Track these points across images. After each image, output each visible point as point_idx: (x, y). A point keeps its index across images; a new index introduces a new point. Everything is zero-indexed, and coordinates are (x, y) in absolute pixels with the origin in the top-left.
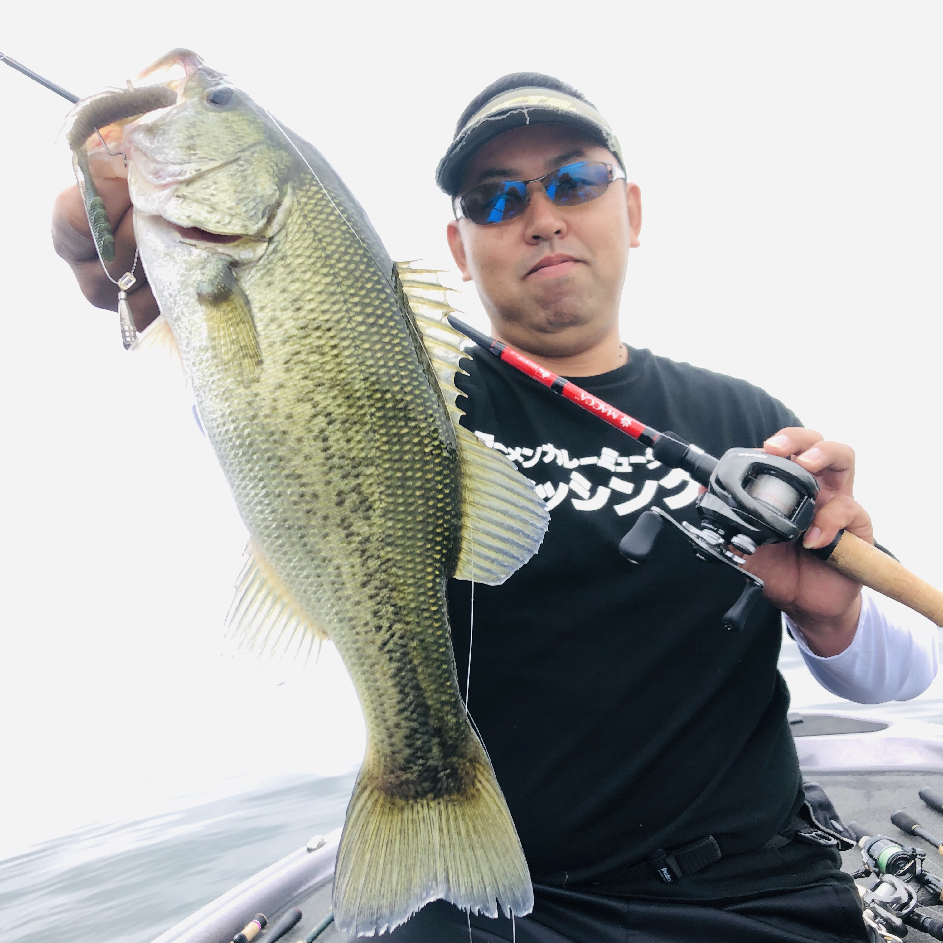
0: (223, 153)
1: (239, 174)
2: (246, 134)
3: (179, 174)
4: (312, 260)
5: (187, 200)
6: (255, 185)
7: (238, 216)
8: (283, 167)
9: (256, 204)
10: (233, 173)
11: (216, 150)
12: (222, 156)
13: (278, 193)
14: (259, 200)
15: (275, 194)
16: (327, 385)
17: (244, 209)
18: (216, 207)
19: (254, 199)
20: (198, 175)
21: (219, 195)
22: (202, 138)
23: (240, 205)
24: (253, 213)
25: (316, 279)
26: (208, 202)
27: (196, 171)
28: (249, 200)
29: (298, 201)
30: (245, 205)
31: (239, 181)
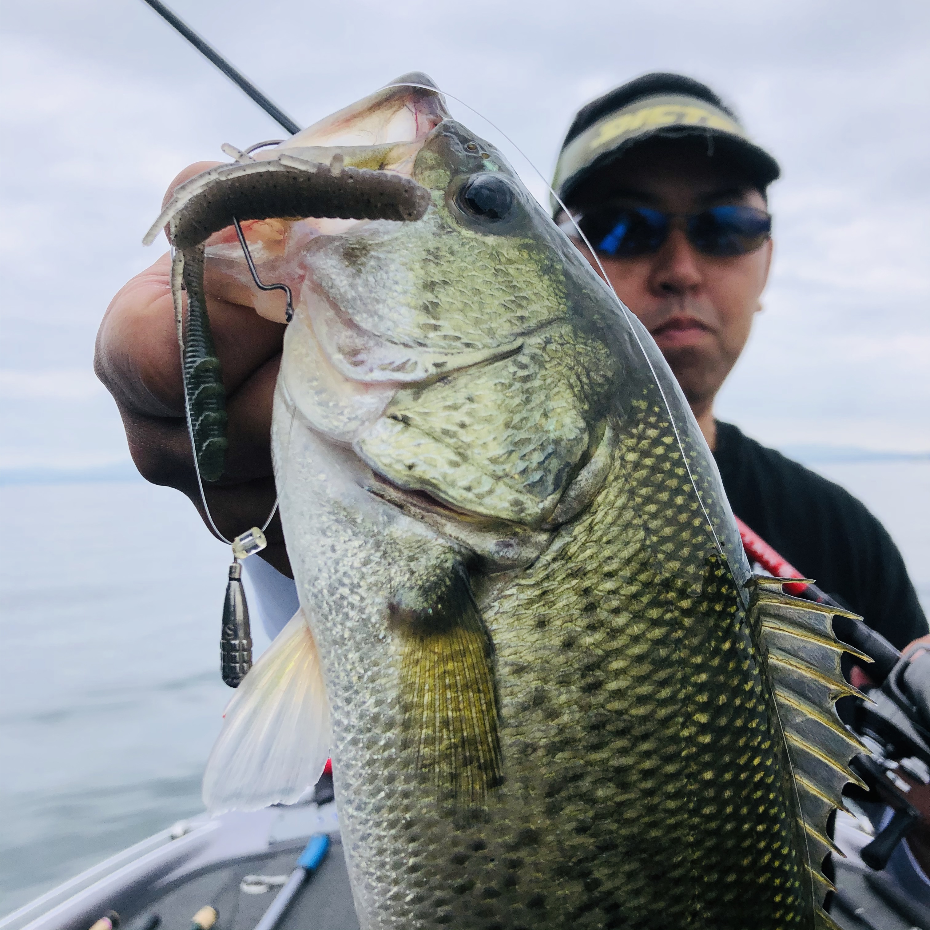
0: (491, 333)
1: (517, 385)
2: (535, 294)
3: (401, 368)
4: (634, 589)
5: (411, 429)
6: (545, 415)
7: (506, 480)
8: (600, 380)
9: (546, 458)
10: (507, 382)
11: (477, 322)
12: (488, 341)
13: (586, 437)
14: (550, 449)
15: (581, 439)
16: (620, 849)
17: (521, 466)
18: (469, 453)
19: (542, 447)
20: (438, 375)
21: (476, 427)
22: (451, 290)
23: (514, 456)
24: (536, 477)
25: (636, 629)
26: (452, 441)
27: (437, 365)
28: (532, 447)
29: (622, 458)
30: (523, 457)
31: (517, 401)
